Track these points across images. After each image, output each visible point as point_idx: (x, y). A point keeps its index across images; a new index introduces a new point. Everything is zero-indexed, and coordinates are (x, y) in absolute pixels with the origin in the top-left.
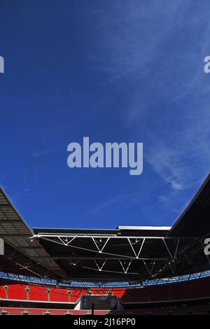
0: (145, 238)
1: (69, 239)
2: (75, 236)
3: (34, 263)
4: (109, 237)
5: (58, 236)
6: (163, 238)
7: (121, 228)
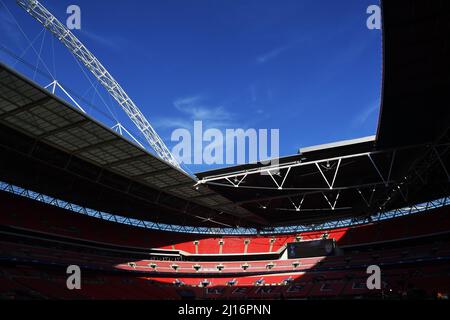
0: (340, 158)
1: (239, 178)
2: (246, 173)
3: (217, 212)
4: (290, 167)
5: (226, 177)
6: (368, 154)
7: (303, 150)
